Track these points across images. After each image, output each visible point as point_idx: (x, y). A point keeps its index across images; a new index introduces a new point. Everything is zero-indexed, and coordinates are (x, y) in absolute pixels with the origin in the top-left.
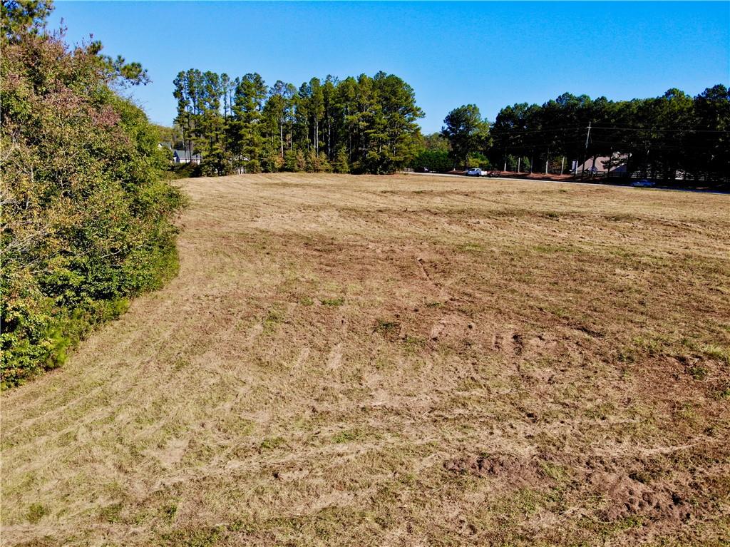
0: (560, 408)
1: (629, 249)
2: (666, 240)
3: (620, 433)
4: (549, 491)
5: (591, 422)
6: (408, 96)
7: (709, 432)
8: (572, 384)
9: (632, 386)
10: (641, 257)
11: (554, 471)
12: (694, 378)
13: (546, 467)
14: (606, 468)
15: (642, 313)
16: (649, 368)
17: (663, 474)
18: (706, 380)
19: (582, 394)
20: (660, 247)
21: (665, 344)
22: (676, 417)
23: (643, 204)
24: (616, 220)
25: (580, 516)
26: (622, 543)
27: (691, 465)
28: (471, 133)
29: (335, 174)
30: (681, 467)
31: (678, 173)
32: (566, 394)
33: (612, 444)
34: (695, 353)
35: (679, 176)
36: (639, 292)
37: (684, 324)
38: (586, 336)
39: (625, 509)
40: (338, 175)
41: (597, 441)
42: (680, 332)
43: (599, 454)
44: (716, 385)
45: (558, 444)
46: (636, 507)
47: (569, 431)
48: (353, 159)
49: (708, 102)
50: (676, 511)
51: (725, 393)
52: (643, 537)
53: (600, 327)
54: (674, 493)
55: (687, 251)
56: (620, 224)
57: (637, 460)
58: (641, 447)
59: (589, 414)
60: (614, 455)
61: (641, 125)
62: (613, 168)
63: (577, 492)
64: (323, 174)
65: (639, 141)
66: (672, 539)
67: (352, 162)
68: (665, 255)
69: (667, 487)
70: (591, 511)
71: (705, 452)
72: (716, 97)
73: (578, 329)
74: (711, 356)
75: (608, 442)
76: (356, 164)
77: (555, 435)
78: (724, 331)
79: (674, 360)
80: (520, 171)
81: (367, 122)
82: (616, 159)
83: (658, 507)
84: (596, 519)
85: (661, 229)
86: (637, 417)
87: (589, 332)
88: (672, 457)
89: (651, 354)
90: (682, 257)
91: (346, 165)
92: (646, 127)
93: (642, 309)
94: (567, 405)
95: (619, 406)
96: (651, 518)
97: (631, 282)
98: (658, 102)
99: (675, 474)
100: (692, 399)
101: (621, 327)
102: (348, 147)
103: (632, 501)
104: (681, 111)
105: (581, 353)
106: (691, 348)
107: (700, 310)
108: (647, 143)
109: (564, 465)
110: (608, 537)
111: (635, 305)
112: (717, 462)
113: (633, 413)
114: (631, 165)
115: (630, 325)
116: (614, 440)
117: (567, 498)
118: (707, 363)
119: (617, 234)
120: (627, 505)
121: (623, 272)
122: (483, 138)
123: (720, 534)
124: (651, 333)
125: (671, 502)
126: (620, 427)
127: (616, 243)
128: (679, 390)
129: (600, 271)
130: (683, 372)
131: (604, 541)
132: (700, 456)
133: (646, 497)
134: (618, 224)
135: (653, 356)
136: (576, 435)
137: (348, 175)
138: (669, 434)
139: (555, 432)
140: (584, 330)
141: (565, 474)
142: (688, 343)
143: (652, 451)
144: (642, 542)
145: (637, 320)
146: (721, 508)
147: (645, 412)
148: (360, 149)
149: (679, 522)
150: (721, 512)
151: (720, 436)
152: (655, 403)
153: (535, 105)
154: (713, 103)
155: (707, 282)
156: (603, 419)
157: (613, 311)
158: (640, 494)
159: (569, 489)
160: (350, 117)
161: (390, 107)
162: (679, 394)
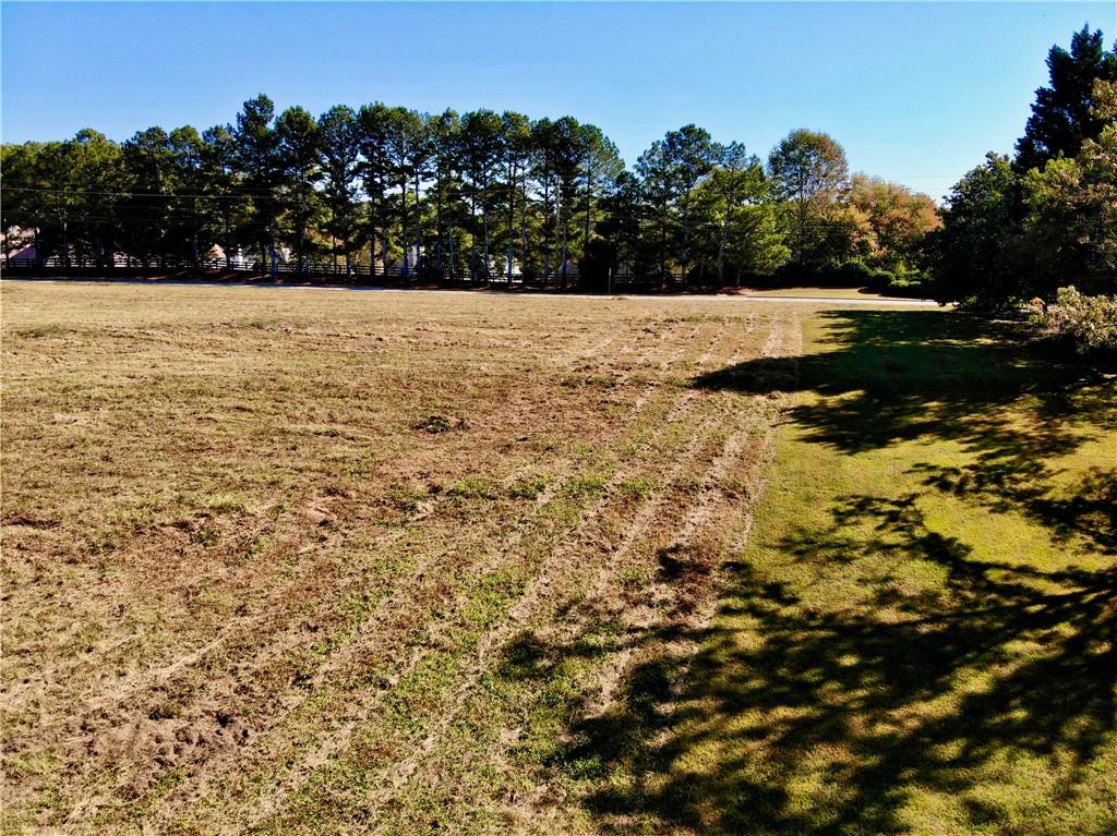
0: (17, 659)
1: (70, 379)
2: (122, 358)
3: (121, 662)
4: (36, 797)
5: (72, 663)
7: (242, 611)
8: (27, 615)
9: (121, 585)
10: (90, 388)
11: (34, 762)
12: (205, 545)
13: (21, 762)
14: (112, 721)
15: (111, 474)
16: (140, 551)
17: (197, 693)
18: (222, 544)
19: (47, 625)
20: (112, 372)
21: (155, 510)
22: (193, 608)
23: (73, 308)
24: (36, 336)
25: (95, 810)
26: (168, 816)
27: (230, 665)
30: (218, 672)
31: (116, 257)
32: (21, 634)
33: (113, 682)
34: (198, 511)
35: (120, 260)
36: (100, 443)
37: (175, 475)
38: (31, 531)
39: (156, 767)
41: (89, 687)
42: (171, 488)
43: (97, 707)
44: (235, 546)
45: (28, 718)
46: (171, 756)
47: (40, 692)
49: (143, 153)
50: (228, 735)
51: (250, 552)
52: (193, 794)
53: (50, 510)
54: (217, 712)
55: (155, 370)
56: (47, 342)
57: (155, 689)
58: (156, 668)
59: (66, 652)
60: (119, 697)
61: (46, 184)
62: (13, 253)
63: (79, 777)
65: (48, 210)
66: (234, 776)
68: (125, 381)
69: (206, 708)
70: (108, 795)
71: (244, 639)
72: (154, 146)
73: (15, 523)
74: (221, 510)
75: (106, 682)
77: (20, 706)
78: (230, 471)
79: (172, 529)
82: (16, 238)
83: (202, 741)
84: (119, 802)
85: (110, 343)
86: (140, 629)
87: (33, 524)
88: (202, 665)
89: (138, 531)
90: (151, 380)
92: (55, 187)
93: (108, 467)
94: (27, 651)
95: (108, 622)
96: (196, 762)
97: (83, 431)
98: (67, 148)
99: (213, 686)
100: (208, 575)
101: (84, 503)
103: (162, 752)
104: (105, 164)
105: (28, 561)
106: (192, 505)
107: (192, 451)
108: (62, 213)
109: (48, 746)
110: (144, 819)
111: (97, 464)
112: (263, 646)
113: (132, 625)
114: (43, 246)
115: (97, 496)
116: (114, 675)
117: (68, 794)
118: (218, 520)
119: (43, 358)
120: (158, 760)
121: (67, 417)
123: (293, 738)
124: (131, 499)
125: (218, 727)
126: (118, 652)
127: (46, 373)
128: (188, 569)
129: (29, 421)
130: (188, 542)
131: (141, 827)
132: (238, 648)
133: (181, 735)
134: (41, 341)
135: (141, 533)
136: (54, 693)
138: (190, 634)
139: (19, 701)
140: (26, 522)
141: (52, 759)
142: (186, 500)
143: (172, 669)
144: (194, 800)
145: (105, 486)
146: (284, 704)
147: (149, 616)
149: (236, 748)
150: (286, 708)
151: (258, 611)
152: (159, 599)
154: (151, 154)
155: (193, 410)
156: (89, 650)
157: (65, 481)
158: (172, 735)
159: (66, 779)
162: (190, 575)
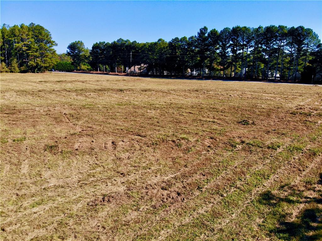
0: (133, 168)
1: (152, 102)
2: (164, 98)
3: (156, 173)
4: (133, 203)
5: (145, 171)
6: (48, 35)
7: (186, 166)
8: (137, 157)
9: (158, 154)
10: (156, 105)
11: (134, 194)
12: (178, 147)
13: (131, 193)
14: (153, 188)
15: (158, 126)
16: (163, 146)
17: (173, 185)
18: (182, 148)
19: (141, 161)
20: (162, 101)
21: (168, 137)
22: (174, 163)
23: (154, 85)
24: (145, 91)
25: (146, 209)
26: (163, 215)
27: (182, 180)
28: (81, 54)
29: (12, 73)
30: (179, 181)
31: (165, 72)
32: (135, 162)
33: (154, 178)
34: (177, 138)
35: (165, 73)
36: (157, 118)
37: (173, 128)
38: (140, 138)
39: (161, 202)
40: (13, 74)
41: (148, 178)
42: (172, 131)
43: (149, 183)
44: (186, 149)
45: (134, 183)
46: (165, 200)
47: (138, 177)
48: (21, 65)
49: (173, 44)
50: (179, 198)
51: (189, 151)
52: (169, 211)
53: (145, 133)
54: (177, 192)
55: (171, 101)
56: (148, 93)
57: (163, 182)
58: (164, 176)
59: (144, 168)
60: (155, 182)
61: (150, 53)
62: (142, 70)
63: (143, 200)
64: (5, 73)
65: (150, 60)
66: (180, 209)
67: (20, 67)
68: (164, 103)
69: (175, 190)
70: (149, 206)
71: (186, 174)
72: (176, 42)
73: (137, 135)
74: (183, 139)
75: (152, 177)
76: (23, 68)
77: (133, 180)
78: (186, 129)
79: (171, 142)
80: (105, 71)
81: (27, 47)
82: (142, 67)
83: (173, 198)
84: (152, 209)
85: (161, 94)
86: (161, 166)
87: (141, 136)
88: (175, 178)
89: (163, 141)
90: (170, 104)
91: (17, 69)
92: (152, 54)
93: (158, 124)
94: (136, 166)
95: (155, 163)
96: (171, 203)
97: (153, 115)
98: (155, 44)
99: (177, 184)
100: (178, 155)
101: (152, 133)
102: (17, 59)
103: (163, 198)
104: (164, 48)
105: (139, 145)
106: (176, 137)
107: (177, 123)
108: (153, 60)
109: (137, 191)
110: (157, 215)
111: (156, 123)
112: (190, 177)
113: (160, 164)
114: (149, 69)
115: (155, 131)
116: (154, 176)
117: (140, 204)
118: (182, 141)
119: (146, 97)
120: (162, 200)
121: (150, 111)
122: (87, 56)
123: (196, 203)
124: (162, 133)
125: (177, 195)
126: (156, 171)
127: (147, 100)
128: (174, 153)
129: (142, 112)
130: (174, 146)
131: (156, 217)
132: (184, 176)
133: (168, 195)
134: (146, 92)
135: (164, 142)
136: (141, 178)
137: (18, 73)
138: (173, 170)
139: (133, 178)
140: (139, 135)
141: (138, 194)
142: (175, 135)
143: (168, 178)
144: (169, 213)
145: (157, 129)
146: (194, 194)
147: (164, 163)
148: (24, 60)
149: (181, 202)
150: (195, 195)
151: (190, 167)
152: (167, 159)
153: (108, 43)
154: (175, 44)
155: (179, 112)
156: (150, 169)
157: (148, 127)
158: (166, 195)
159: (140, 200)
160: (17, 45)
161: (38, 40)
162: (174, 154)
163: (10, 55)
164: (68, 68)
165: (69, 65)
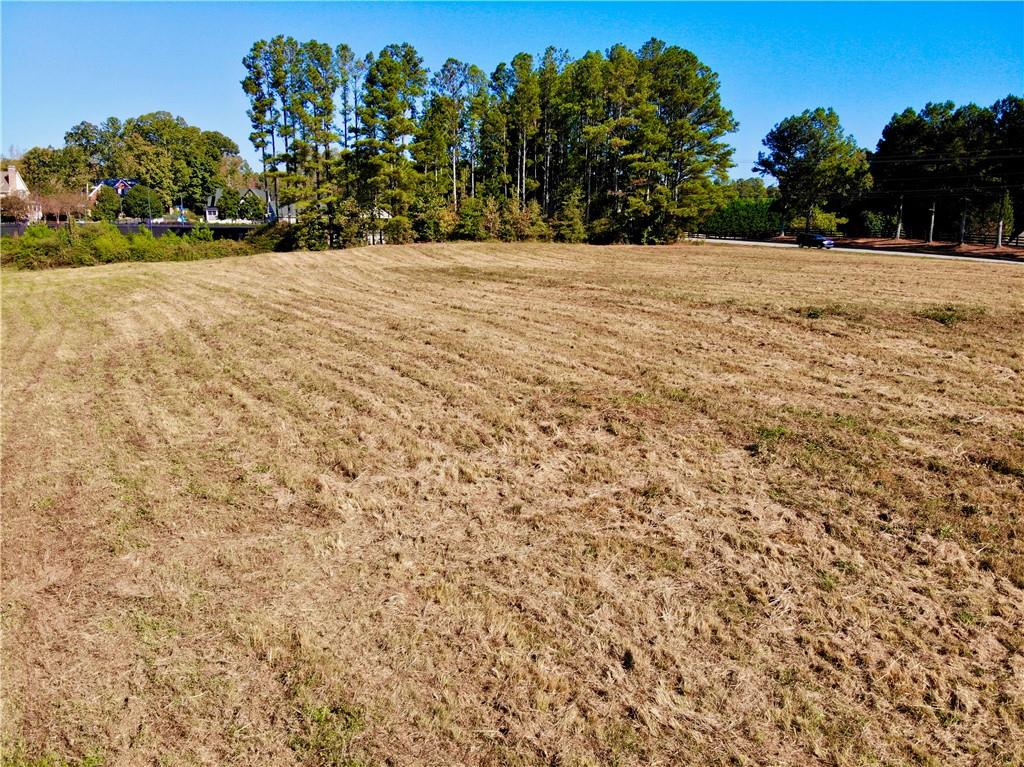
6: (708, 87)
28: (822, 165)
29: (559, 245)
40: (567, 246)
48: (594, 212)
64: (534, 244)
67: (592, 219)
76: (601, 225)
81: (626, 139)
91: (580, 227)
102: (585, 188)
122: (848, 173)
137: (583, 245)
148: (609, 192)
160: (592, 130)
161: (673, 109)
163: (558, 172)
164: (740, 226)
165: (745, 213)
